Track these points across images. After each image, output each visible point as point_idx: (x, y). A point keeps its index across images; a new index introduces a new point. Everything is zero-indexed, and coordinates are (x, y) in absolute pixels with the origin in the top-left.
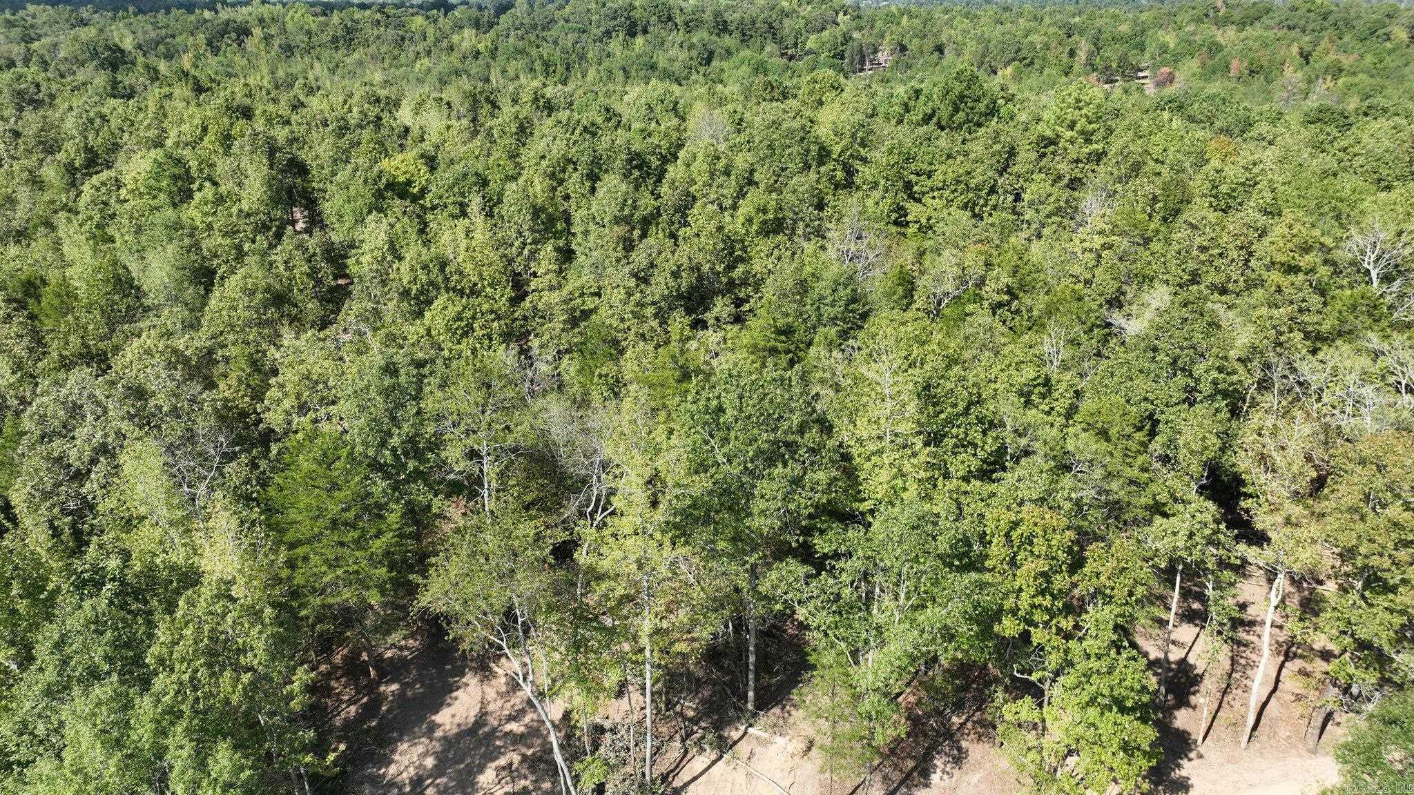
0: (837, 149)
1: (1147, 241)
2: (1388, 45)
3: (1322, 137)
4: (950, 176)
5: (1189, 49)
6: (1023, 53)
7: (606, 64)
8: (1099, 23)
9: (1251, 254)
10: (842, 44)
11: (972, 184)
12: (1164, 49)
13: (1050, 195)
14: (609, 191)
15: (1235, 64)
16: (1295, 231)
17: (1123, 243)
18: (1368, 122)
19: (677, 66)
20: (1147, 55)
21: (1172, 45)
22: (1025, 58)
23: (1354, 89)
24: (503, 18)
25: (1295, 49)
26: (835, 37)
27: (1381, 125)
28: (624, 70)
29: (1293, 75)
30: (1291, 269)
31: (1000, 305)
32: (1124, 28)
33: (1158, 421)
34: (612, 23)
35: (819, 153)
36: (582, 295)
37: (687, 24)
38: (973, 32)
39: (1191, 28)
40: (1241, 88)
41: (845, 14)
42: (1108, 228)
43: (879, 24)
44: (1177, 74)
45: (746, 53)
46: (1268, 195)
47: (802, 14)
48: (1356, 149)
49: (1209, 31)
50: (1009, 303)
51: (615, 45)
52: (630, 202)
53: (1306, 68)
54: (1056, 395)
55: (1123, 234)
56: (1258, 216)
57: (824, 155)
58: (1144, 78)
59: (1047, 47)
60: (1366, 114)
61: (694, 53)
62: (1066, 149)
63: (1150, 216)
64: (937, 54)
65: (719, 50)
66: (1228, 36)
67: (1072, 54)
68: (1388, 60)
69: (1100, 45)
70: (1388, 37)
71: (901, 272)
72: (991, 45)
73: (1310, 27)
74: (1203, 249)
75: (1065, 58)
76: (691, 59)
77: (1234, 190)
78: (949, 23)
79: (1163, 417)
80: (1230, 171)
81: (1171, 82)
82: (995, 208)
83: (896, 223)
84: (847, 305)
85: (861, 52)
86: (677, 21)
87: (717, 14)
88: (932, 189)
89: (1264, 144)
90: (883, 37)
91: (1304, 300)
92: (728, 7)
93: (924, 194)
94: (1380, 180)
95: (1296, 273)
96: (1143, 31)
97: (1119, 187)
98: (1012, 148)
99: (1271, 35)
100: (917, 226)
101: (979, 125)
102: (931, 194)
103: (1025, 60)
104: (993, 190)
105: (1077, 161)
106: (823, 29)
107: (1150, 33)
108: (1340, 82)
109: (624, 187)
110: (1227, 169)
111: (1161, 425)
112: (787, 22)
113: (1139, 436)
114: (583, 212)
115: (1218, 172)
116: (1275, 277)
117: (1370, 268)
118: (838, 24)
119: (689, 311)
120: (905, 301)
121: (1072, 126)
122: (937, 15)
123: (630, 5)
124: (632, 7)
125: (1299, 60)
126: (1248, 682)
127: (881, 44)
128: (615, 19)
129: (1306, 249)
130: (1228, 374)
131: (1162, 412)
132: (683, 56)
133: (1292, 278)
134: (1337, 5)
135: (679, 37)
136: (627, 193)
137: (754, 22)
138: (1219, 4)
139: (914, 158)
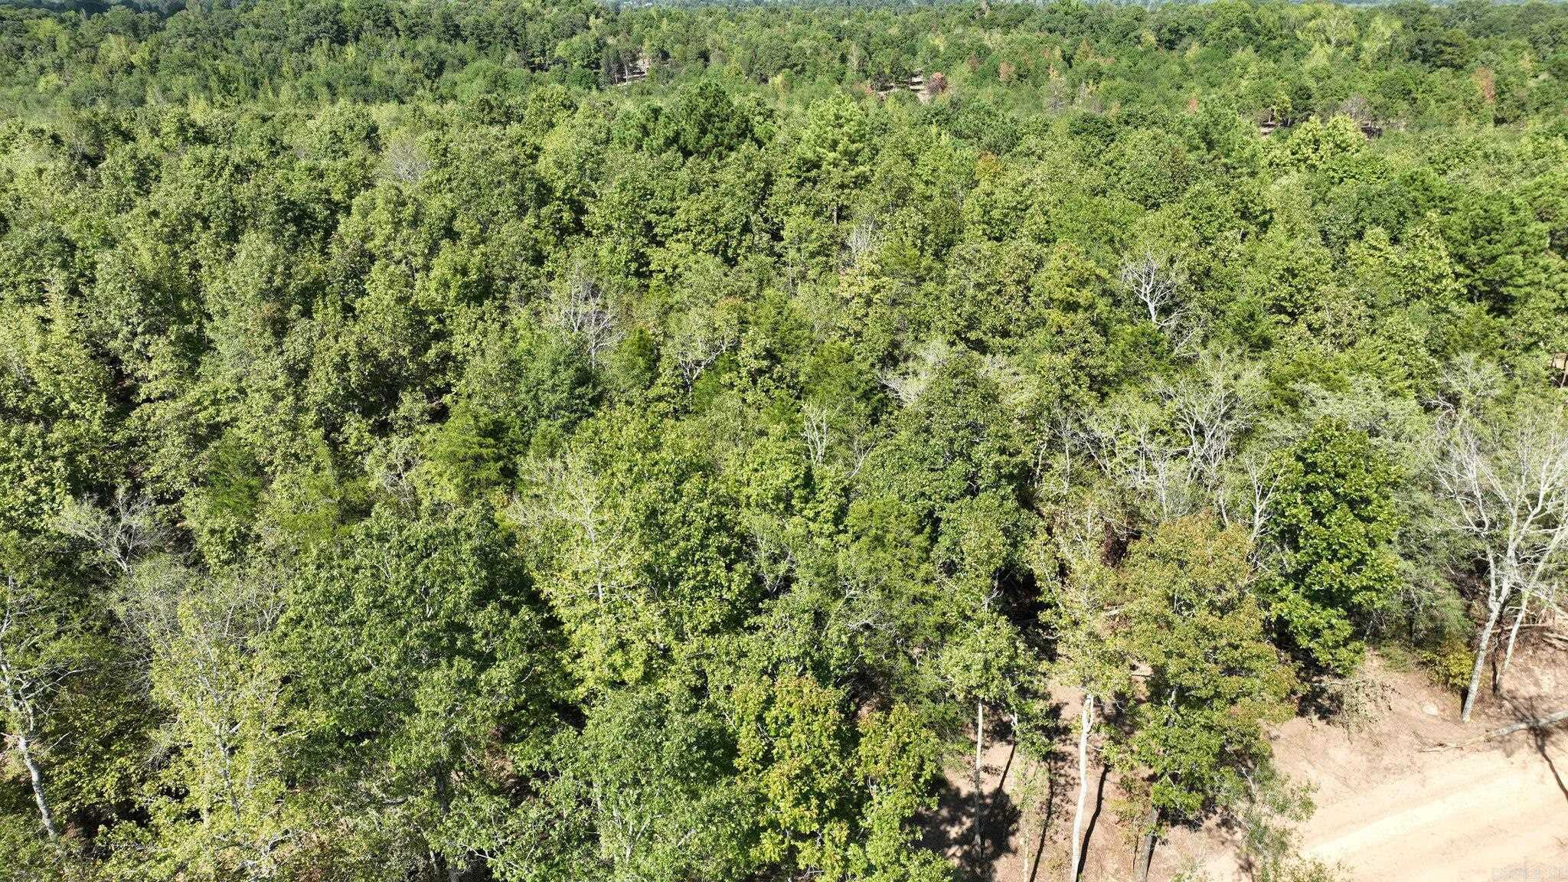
0: (560, 185)
1: (921, 280)
2: (1140, 48)
3: (1089, 149)
4: (694, 214)
5: (959, 53)
6: (793, 60)
7: (305, 78)
8: (869, 25)
9: (1028, 289)
10: (596, 51)
11: (722, 221)
12: (934, 52)
13: (811, 231)
14: (249, 256)
15: (1003, 68)
16: (1069, 263)
17: (894, 285)
18: (1130, 132)
19: (398, 81)
20: (919, 59)
21: (942, 49)
22: (795, 65)
23: (1114, 93)
24: (170, 22)
25: (1057, 52)
26: (587, 43)
27: (1143, 134)
28: (329, 85)
29: (1057, 79)
30: (1071, 307)
31: (760, 372)
32: (894, 31)
33: (939, 520)
34: (315, 29)
35: (537, 190)
36: (215, 402)
37: (410, 29)
38: (739, 36)
39: (959, 30)
40: (1012, 93)
41: (597, 17)
42: (877, 268)
43: (636, 28)
44: (949, 79)
45: (483, 63)
46: (1041, 219)
47: (547, 17)
48: (1121, 163)
49: (976, 33)
50: (770, 369)
51: (318, 56)
52: (280, 268)
53: (1070, 71)
54: (820, 496)
55: (893, 274)
56: (1032, 245)
57: (544, 193)
58: (919, 83)
59: (817, 51)
60: (1127, 123)
61: (419, 64)
62: (829, 173)
63: (922, 250)
64: (701, 62)
65: (450, 60)
66: (993, 39)
67: (843, 59)
68: (1141, 63)
69: (871, 48)
70: (1138, 40)
71: (641, 339)
72: (759, 51)
73: (1069, 30)
74: (979, 286)
75: (837, 64)
76: (417, 71)
77: (1006, 216)
78: (714, 26)
79: (944, 515)
80: (1000, 195)
81: (943, 88)
82: (749, 249)
83: (638, 274)
84: (572, 389)
85: (618, 60)
86: (398, 25)
87: (446, 17)
88: (676, 231)
89: (1034, 158)
90: (641, 43)
91: (1086, 342)
92: (460, 9)
93: (667, 236)
94: (1147, 197)
95: (1075, 311)
96: (913, 35)
97: (886, 217)
98: (769, 175)
99: (1033, 37)
100: (661, 276)
101: (731, 149)
102: (675, 237)
103: (797, 68)
104: (746, 229)
105: (842, 186)
106: (574, 33)
107: (921, 34)
108: (1102, 84)
109: (270, 250)
110: (997, 191)
111: (942, 524)
112: (530, 25)
113: (921, 540)
114: (218, 285)
115: (988, 195)
116: (1055, 315)
117: (1148, 300)
118: (589, 28)
119: (366, 413)
120: (648, 375)
121: (834, 145)
122: (700, 18)
123: (337, 6)
124: (339, 9)
125: (1062, 64)
126: (1069, 807)
127: (640, 51)
128: (318, 23)
129: (1082, 283)
130: (1011, 455)
131: (943, 509)
132: (406, 66)
133: (1071, 316)
134: (1091, 8)
135: (400, 44)
136: (275, 258)
137: (491, 26)
138: (984, 5)
139: (652, 195)
